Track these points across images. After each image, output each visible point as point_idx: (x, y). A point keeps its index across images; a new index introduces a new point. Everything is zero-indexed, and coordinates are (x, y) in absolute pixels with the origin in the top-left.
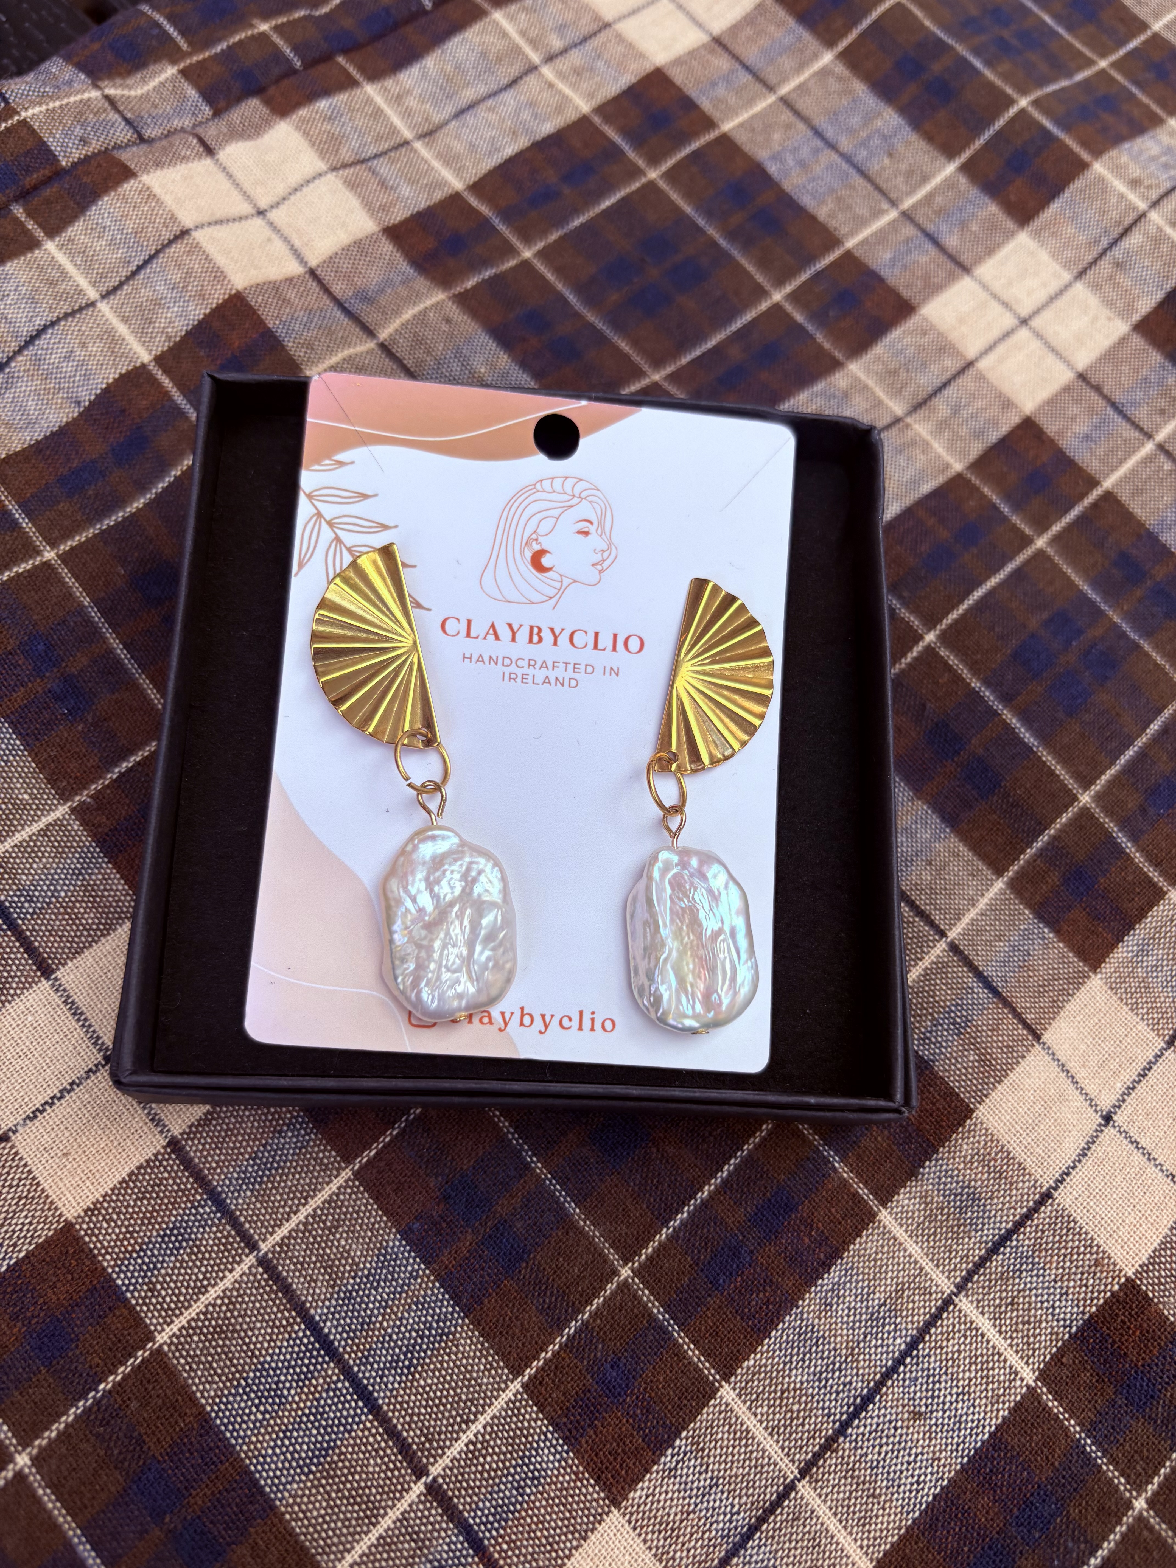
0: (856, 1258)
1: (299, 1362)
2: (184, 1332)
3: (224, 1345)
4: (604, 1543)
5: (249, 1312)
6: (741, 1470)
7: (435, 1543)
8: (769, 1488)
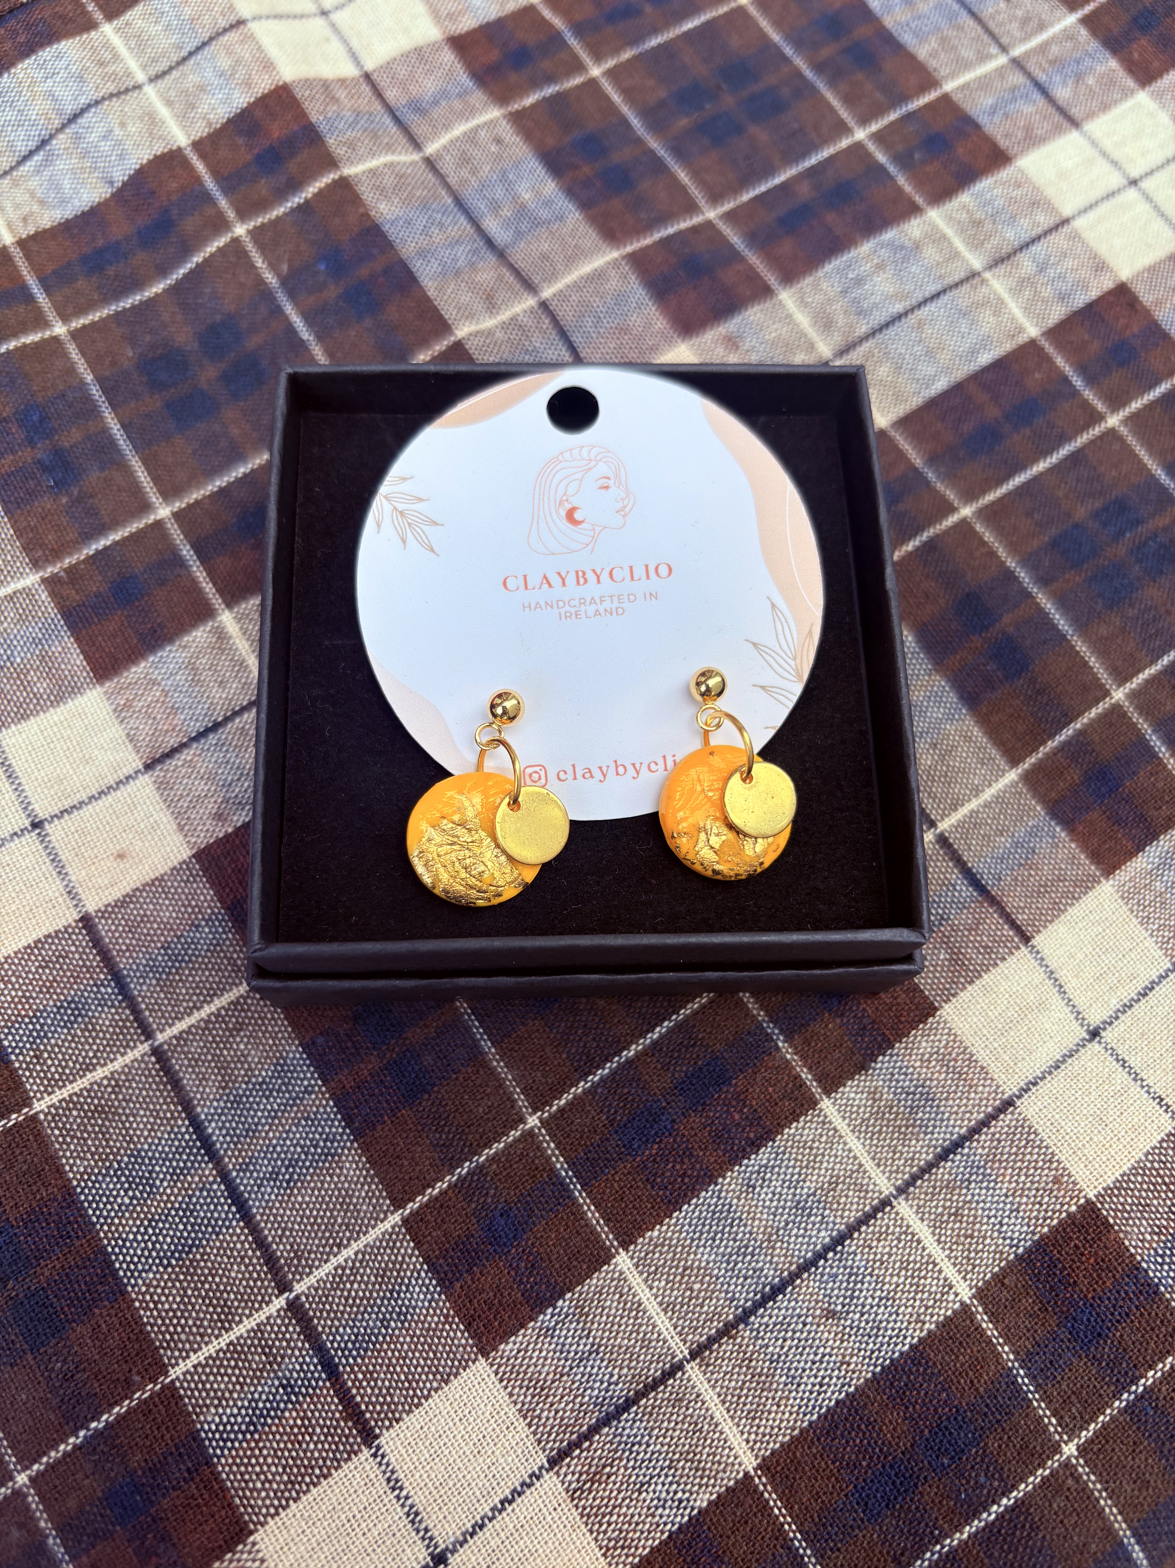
0: (790, 1143)
1: (177, 1156)
2: (64, 1104)
3: (103, 1125)
4: (466, 1389)
5: (134, 1099)
6: (626, 1341)
7: (287, 1360)
8: (654, 1364)
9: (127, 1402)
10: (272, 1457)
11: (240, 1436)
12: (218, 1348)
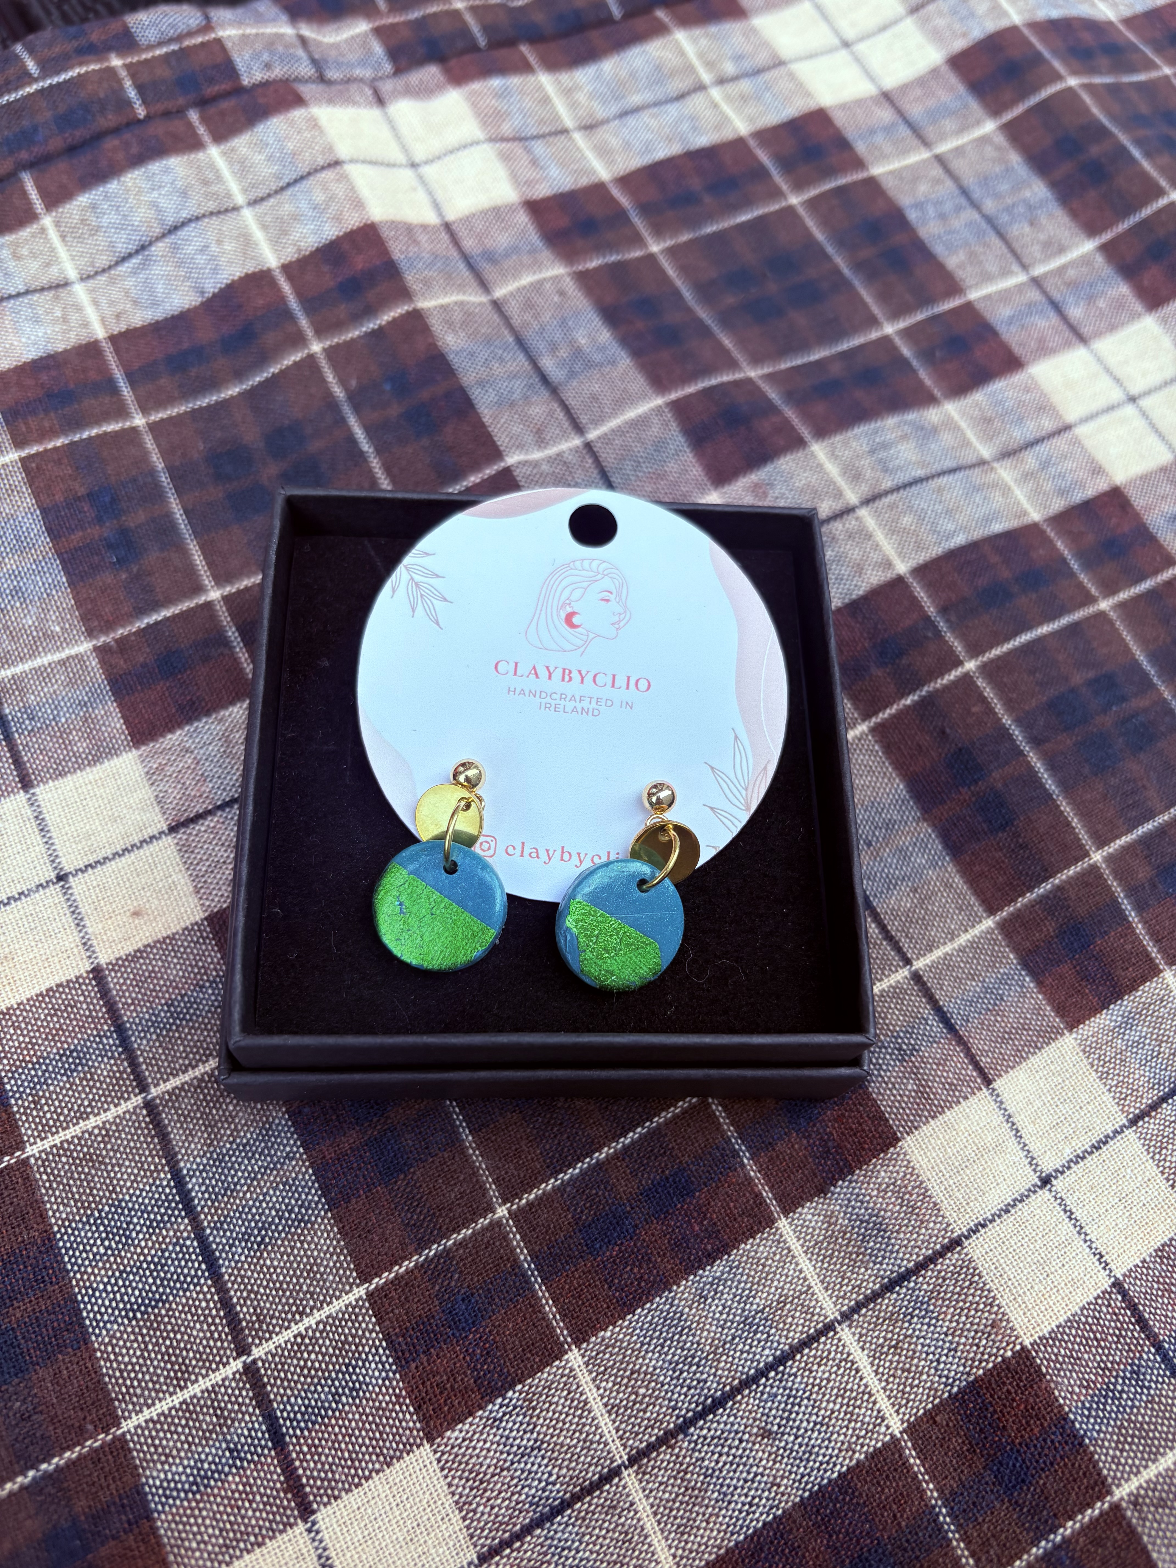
0: (744, 1258)
1: (156, 1209)
2: (55, 1150)
3: (89, 1173)
4: (407, 1474)
5: (122, 1149)
6: (568, 1440)
7: (237, 1424)
8: (593, 1468)
9: (78, 1449)
10: (211, 1519)
11: (182, 1495)
12: (171, 1405)
